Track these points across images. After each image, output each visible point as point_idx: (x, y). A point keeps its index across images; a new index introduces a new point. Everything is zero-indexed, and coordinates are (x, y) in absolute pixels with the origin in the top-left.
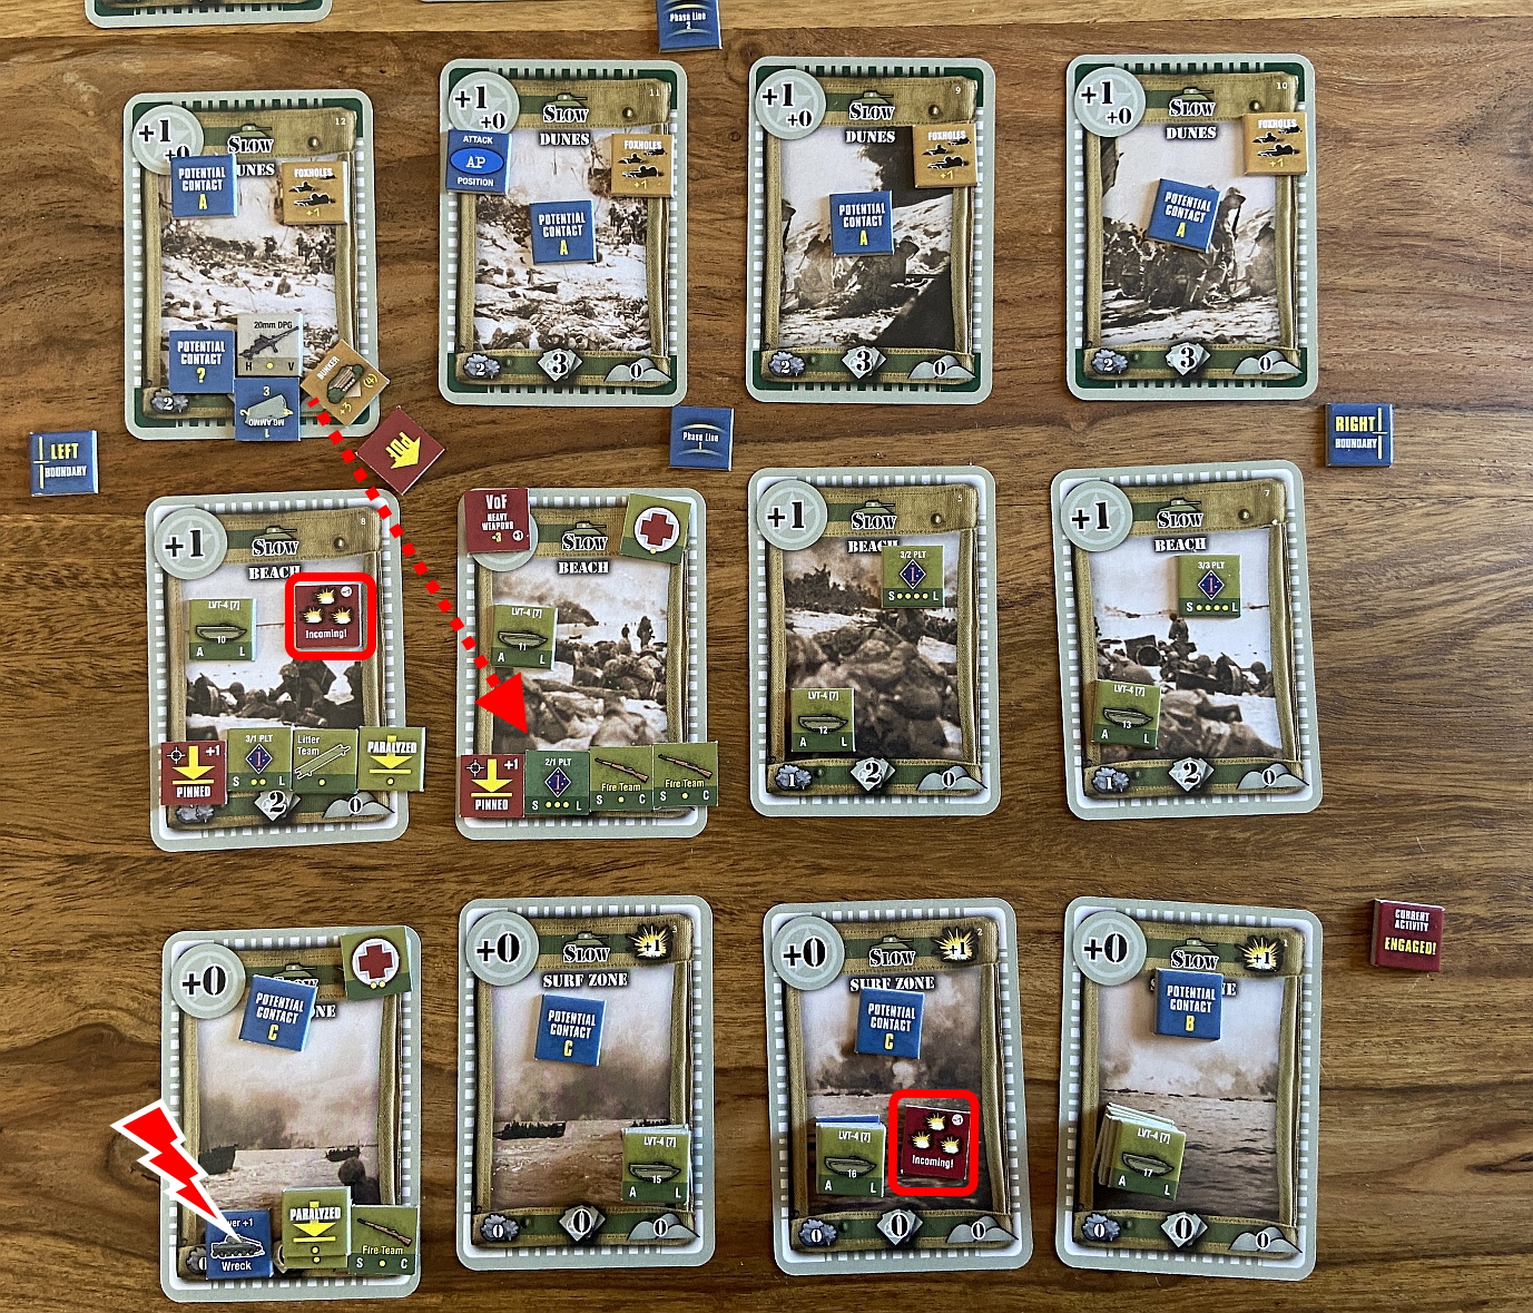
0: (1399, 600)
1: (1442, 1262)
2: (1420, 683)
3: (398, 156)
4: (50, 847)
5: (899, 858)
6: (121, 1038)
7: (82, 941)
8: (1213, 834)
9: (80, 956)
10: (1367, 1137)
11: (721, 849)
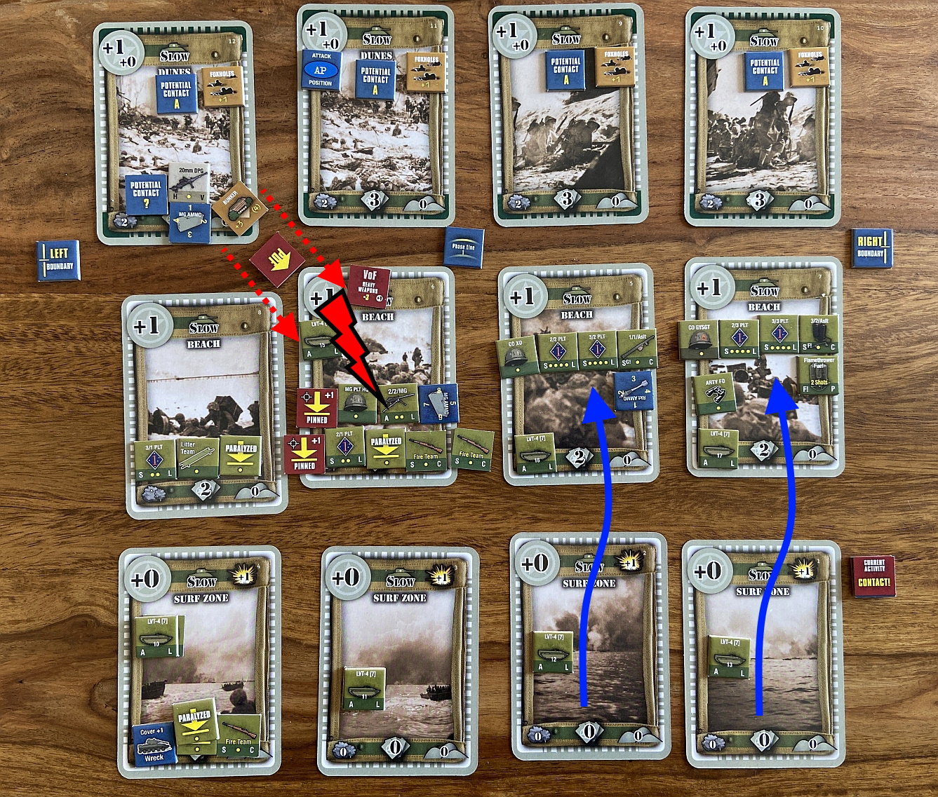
0: (898, 353)
1: (919, 760)
3: (271, 66)
4: (52, 504)
5: (586, 513)
6: (98, 624)
7: (73, 563)
9: (73, 572)
10: (874, 684)
11: (475, 507)
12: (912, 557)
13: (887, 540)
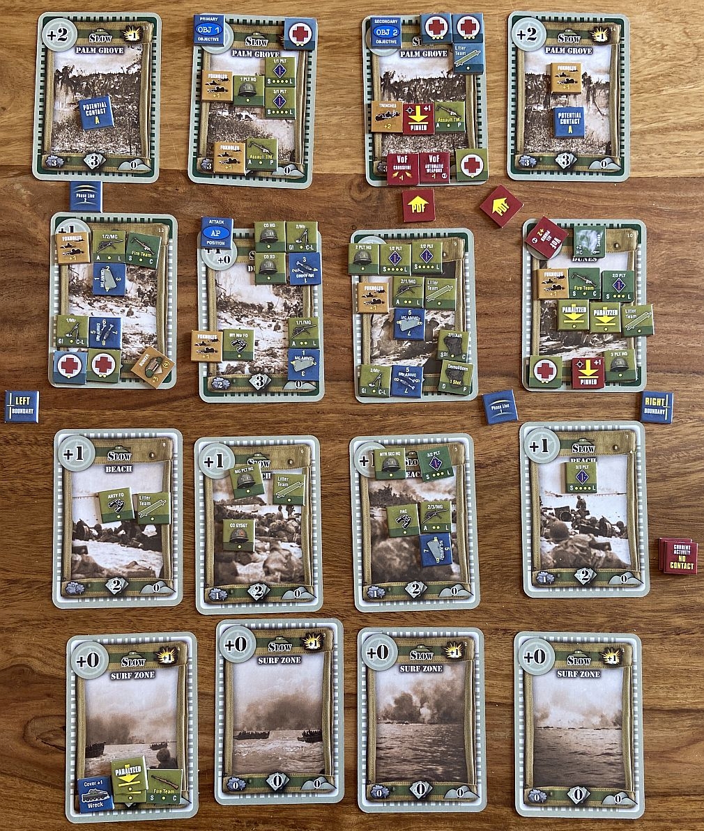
0: (678, 468)
1: (693, 798)
2: (688, 510)
6: (33, 672)
7: (15, 623)
9: (14, 630)
11: (339, 585)
12: (687, 632)
13: (667, 617)
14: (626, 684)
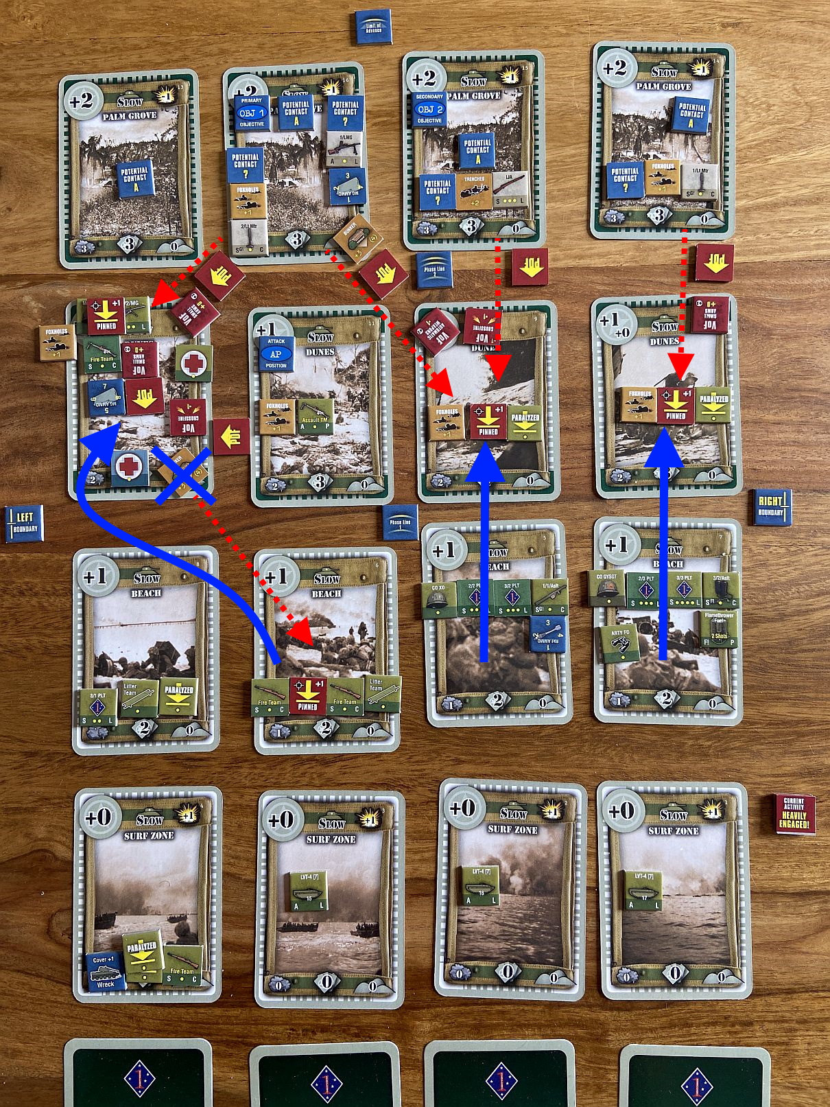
0: (799, 605)
1: (822, 994)
2: (811, 654)
4: (15, 747)
5: (506, 756)
6: (56, 857)
7: (34, 801)
8: (690, 742)
9: (33, 810)
10: (778, 921)
14: (730, 842)
